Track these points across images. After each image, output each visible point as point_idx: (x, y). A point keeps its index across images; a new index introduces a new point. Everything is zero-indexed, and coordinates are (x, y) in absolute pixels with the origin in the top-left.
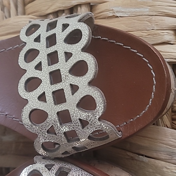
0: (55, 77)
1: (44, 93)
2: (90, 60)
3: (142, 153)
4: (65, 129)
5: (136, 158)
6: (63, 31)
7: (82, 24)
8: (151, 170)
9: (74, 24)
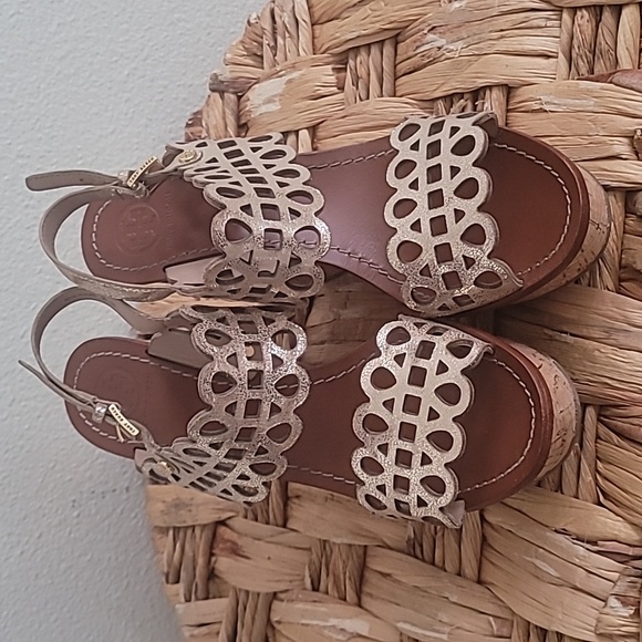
0: (436, 199)
1: (419, 220)
2: (482, 177)
3: (565, 329)
4: (444, 269)
5: (557, 338)
6: (451, 136)
7: (477, 128)
8: (577, 356)
9: (467, 128)
